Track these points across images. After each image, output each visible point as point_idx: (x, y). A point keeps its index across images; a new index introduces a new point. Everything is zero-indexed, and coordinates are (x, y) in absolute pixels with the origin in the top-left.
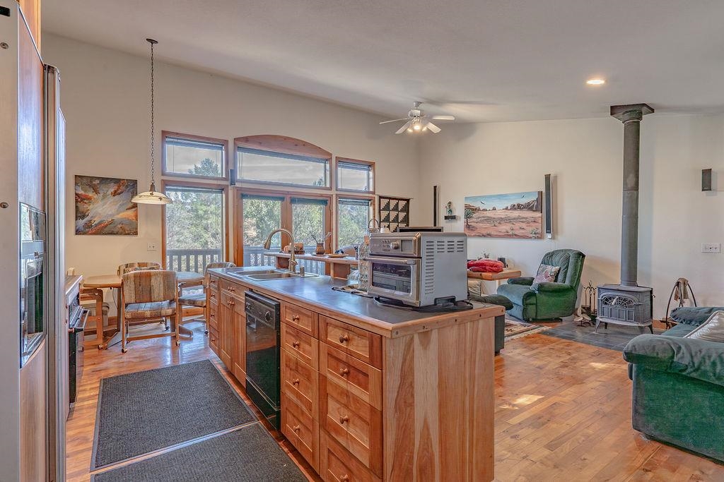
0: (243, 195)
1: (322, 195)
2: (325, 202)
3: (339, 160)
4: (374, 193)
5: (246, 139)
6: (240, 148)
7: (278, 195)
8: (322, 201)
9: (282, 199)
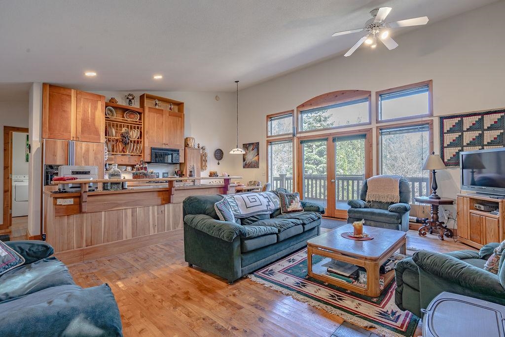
0: (302, 142)
1: (359, 131)
2: (364, 136)
3: (380, 94)
4: (431, 115)
5: (303, 105)
6: (301, 112)
7: (323, 138)
8: (360, 135)
9: (327, 140)
